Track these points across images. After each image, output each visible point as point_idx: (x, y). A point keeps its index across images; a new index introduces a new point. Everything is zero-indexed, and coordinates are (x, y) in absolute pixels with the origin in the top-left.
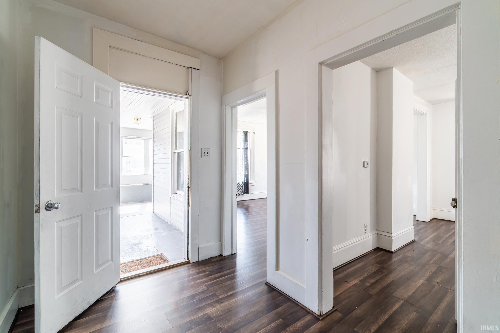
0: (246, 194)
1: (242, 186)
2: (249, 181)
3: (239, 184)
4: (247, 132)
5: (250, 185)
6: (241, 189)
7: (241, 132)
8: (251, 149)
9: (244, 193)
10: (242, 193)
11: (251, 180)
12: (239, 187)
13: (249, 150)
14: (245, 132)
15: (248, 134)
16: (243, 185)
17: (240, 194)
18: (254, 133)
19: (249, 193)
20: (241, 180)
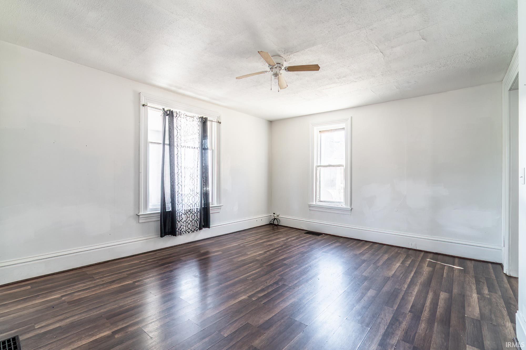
0: (204, 229)
1: (195, 214)
2: (210, 206)
3: (191, 213)
4: (206, 119)
5: (211, 212)
6: (193, 221)
7: (195, 118)
8: (214, 149)
9: (200, 229)
10: (197, 227)
11: (213, 202)
12: (190, 217)
13: (209, 153)
14: (202, 118)
15: (209, 123)
16: (199, 213)
17: (193, 230)
18: (220, 123)
19: (209, 227)
20: (193, 204)
